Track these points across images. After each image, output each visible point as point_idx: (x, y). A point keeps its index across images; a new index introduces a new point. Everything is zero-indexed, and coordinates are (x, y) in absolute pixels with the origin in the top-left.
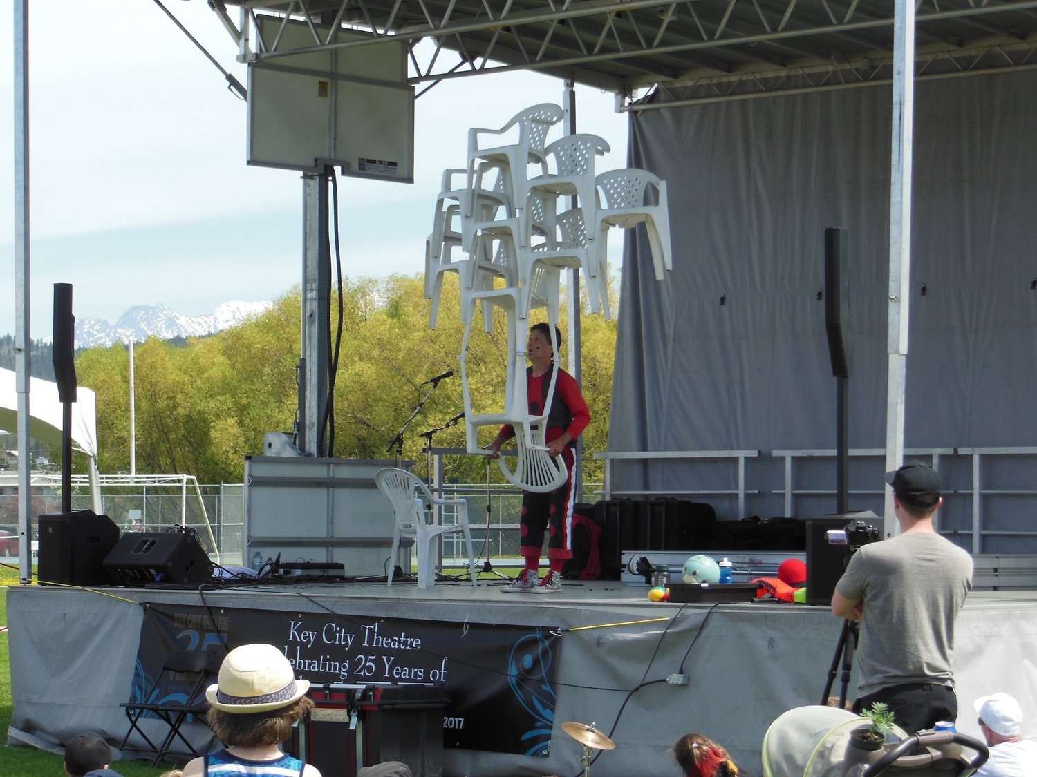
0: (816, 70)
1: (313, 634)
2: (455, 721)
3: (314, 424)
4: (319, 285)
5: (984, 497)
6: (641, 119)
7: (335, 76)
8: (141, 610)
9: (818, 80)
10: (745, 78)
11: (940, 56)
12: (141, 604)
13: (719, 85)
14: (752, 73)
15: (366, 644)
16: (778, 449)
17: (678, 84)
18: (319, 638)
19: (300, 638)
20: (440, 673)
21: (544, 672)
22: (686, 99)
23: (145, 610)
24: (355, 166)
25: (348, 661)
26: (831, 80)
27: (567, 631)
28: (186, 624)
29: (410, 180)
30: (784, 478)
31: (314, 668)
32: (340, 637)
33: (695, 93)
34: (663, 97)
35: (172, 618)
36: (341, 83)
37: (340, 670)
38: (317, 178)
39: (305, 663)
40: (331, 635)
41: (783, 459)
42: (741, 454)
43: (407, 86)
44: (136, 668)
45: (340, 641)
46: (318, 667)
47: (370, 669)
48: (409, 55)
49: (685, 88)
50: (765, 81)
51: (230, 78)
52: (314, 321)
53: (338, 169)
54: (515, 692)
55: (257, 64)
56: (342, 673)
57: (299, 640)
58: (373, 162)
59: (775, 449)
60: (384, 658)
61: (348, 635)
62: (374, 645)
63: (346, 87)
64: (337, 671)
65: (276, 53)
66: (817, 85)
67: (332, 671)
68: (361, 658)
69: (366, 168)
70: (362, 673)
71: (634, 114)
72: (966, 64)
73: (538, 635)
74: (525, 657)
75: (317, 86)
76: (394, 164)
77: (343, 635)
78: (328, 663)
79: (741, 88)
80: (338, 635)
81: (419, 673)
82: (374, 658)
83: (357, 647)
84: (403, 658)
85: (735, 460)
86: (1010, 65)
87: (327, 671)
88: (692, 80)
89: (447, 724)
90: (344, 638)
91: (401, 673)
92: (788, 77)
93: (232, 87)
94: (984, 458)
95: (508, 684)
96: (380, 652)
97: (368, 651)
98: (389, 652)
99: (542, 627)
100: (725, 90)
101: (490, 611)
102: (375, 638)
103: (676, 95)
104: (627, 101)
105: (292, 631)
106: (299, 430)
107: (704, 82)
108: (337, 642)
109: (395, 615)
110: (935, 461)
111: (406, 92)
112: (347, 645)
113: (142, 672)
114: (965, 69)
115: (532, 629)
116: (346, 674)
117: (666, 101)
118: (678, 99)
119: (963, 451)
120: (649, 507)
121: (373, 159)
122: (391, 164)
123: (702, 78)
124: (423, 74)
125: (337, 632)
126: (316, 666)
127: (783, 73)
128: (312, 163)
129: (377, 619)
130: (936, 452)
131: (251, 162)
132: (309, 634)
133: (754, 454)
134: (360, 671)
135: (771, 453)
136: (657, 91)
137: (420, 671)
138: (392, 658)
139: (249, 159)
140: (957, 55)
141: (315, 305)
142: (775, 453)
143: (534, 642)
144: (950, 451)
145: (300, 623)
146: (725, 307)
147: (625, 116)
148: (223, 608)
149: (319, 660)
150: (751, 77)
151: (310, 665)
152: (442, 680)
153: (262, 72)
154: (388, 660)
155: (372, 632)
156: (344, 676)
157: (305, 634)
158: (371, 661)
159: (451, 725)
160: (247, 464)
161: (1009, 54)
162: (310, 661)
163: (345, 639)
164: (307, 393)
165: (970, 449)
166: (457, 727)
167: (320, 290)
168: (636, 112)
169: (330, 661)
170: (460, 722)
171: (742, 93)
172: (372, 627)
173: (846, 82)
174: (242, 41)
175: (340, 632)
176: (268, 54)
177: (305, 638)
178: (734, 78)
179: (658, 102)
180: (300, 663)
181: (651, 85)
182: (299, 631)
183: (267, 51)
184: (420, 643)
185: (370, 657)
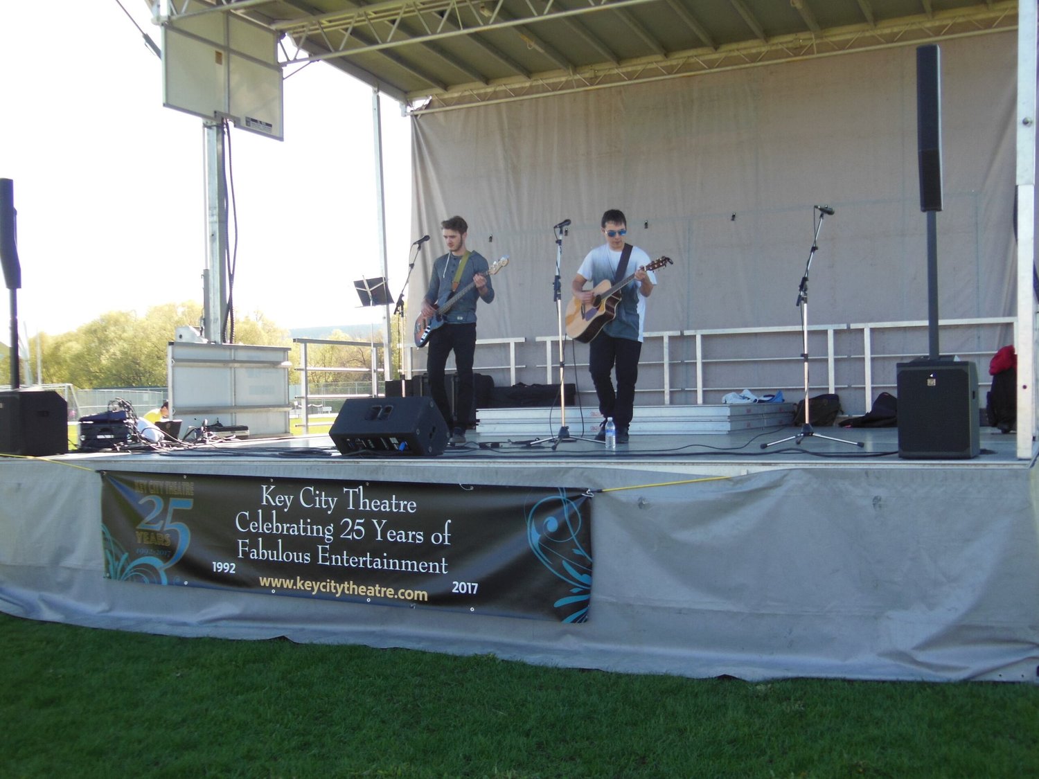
0: (551, 81)
1: (289, 499)
2: (467, 586)
3: (217, 319)
4: (219, 210)
5: (704, 364)
6: (420, 121)
7: (229, 50)
8: (98, 477)
9: (554, 87)
10: (498, 89)
11: (650, 66)
12: (98, 471)
13: (478, 95)
14: (505, 85)
15: (351, 507)
16: (541, 335)
17: (447, 96)
18: (296, 500)
19: (275, 502)
20: (444, 537)
21: (574, 536)
22: (454, 105)
23: (103, 477)
24: (243, 123)
25: (332, 525)
26: (567, 85)
27: (600, 491)
28: (147, 490)
29: (281, 139)
30: (546, 357)
31: (293, 531)
32: (320, 501)
33: (460, 101)
34: (436, 104)
35: (132, 484)
36: (234, 57)
37: (324, 533)
38: (215, 128)
39: (283, 527)
40: (309, 498)
41: (544, 343)
42: (512, 341)
43: (279, 67)
44: (104, 533)
45: (320, 504)
46: (299, 530)
47: (359, 533)
48: (279, 45)
49: (452, 98)
50: (513, 90)
51: (147, 37)
52: (216, 239)
53: (231, 124)
54: (539, 558)
55: (169, 26)
56: (326, 536)
57: (274, 504)
58: (256, 121)
59: (538, 336)
60: (375, 521)
61: (330, 499)
62: (361, 508)
63: (236, 60)
64: (321, 535)
65: (186, 15)
66: (553, 90)
67: (315, 534)
68: (347, 522)
69: (251, 124)
70: (350, 537)
71: (414, 117)
72: (670, 70)
73: (562, 496)
74: (547, 520)
75: (214, 56)
76: (270, 125)
77: (323, 498)
78: (309, 526)
79: (495, 95)
80: (317, 498)
81: (418, 536)
82: (362, 521)
83: (341, 510)
84: (397, 521)
85: (507, 345)
86: (705, 69)
87: (309, 534)
88: (458, 92)
89: (458, 589)
90: (325, 501)
91: (396, 536)
92: (531, 87)
93: (147, 44)
94: (703, 337)
95: (531, 549)
96: (369, 515)
97: (355, 515)
98: (380, 515)
99: (566, 488)
100: (483, 97)
101: (497, 473)
102: (362, 501)
103: (446, 103)
104: (409, 109)
105: (265, 495)
106: (205, 324)
107: (467, 93)
108: (318, 506)
109: (382, 478)
110: (666, 340)
111: (277, 73)
112: (329, 508)
113: (109, 536)
114: (669, 74)
115: (554, 490)
116: (332, 538)
117: (439, 107)
118: (447, 106)
119: (687, 333)
120: (421, 380)
121: (256, 119)
122: (267, 124)
123: (465, 91)
124: (291, 58)
125: (316, 495)
126: (296, 529)
127: (527, 84)
128: (212, 115)
129: (362, 483)
130: (666, 335)
131: (166, 105)
132: (284, 498)
133: (522, 340)
134: (348, 534)
135: (535, 340)
136: (431, 102)
137: (419, 535)
138: (384, 521)
139: (165, 101)
140: (664, 64)
141: (217, 226)
142: (538, 339)
143: (558, 503)
144: (677, 333)
145: (273, 487)
146: (493, 243)
147: (409, 119)
148: (186, 474)
149: (298, 524)
150: (503, 88)
151: (288, 529)
152: (446, 543)
153: (172, 34)
154: (380, 525)
155: (356, 496)
156: (329, 540)
157: (280, 498)
158: (359, 524)
159: (463, 590)
160: (170, 348)
161: (703, 61)
162: (288, 525)
163: (327, 502)
164: (211, 295)
165: (693, 331)
166: (470, 592)
167: (219, 215)
168: (416, 116)
169: (311, 524)
170: (473, 588)
171: (497, 99)
172: (357, 490)
173: (578, 87)
174: (155, 7)
175: (320, 496)
176: (179, 16)
177: (280, 502)
178: (490, 89)
179: (433, 108)
180: (277, 527)
181: (427, 97)
182: (273, 496)
183: (177, 13)
184: (415, 505)
185: (358, 521)
